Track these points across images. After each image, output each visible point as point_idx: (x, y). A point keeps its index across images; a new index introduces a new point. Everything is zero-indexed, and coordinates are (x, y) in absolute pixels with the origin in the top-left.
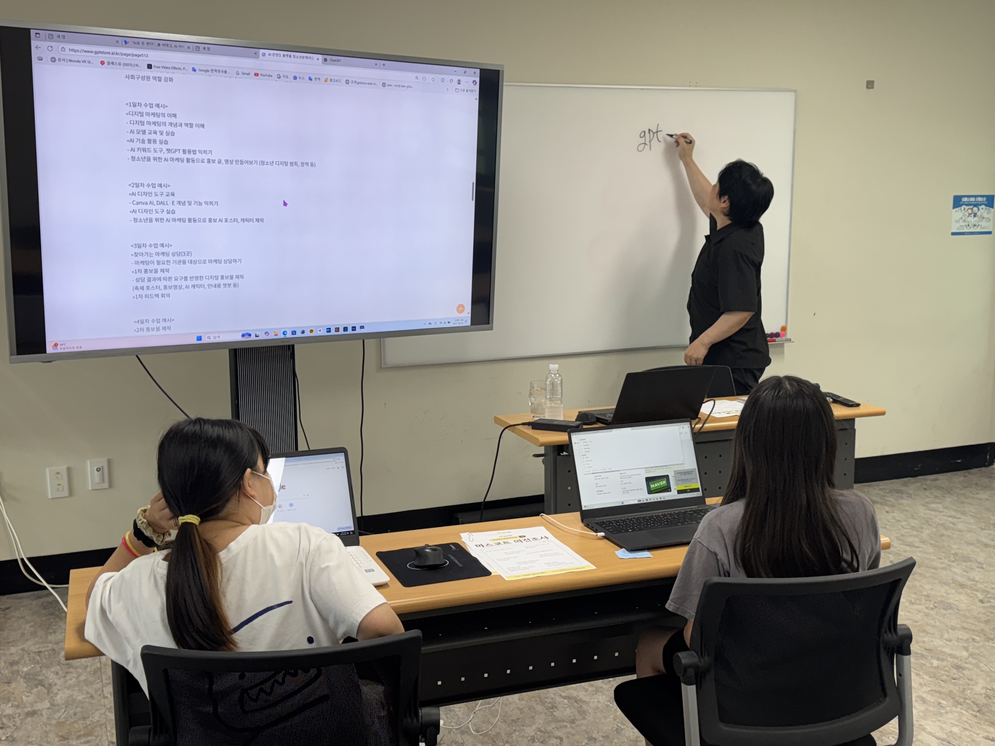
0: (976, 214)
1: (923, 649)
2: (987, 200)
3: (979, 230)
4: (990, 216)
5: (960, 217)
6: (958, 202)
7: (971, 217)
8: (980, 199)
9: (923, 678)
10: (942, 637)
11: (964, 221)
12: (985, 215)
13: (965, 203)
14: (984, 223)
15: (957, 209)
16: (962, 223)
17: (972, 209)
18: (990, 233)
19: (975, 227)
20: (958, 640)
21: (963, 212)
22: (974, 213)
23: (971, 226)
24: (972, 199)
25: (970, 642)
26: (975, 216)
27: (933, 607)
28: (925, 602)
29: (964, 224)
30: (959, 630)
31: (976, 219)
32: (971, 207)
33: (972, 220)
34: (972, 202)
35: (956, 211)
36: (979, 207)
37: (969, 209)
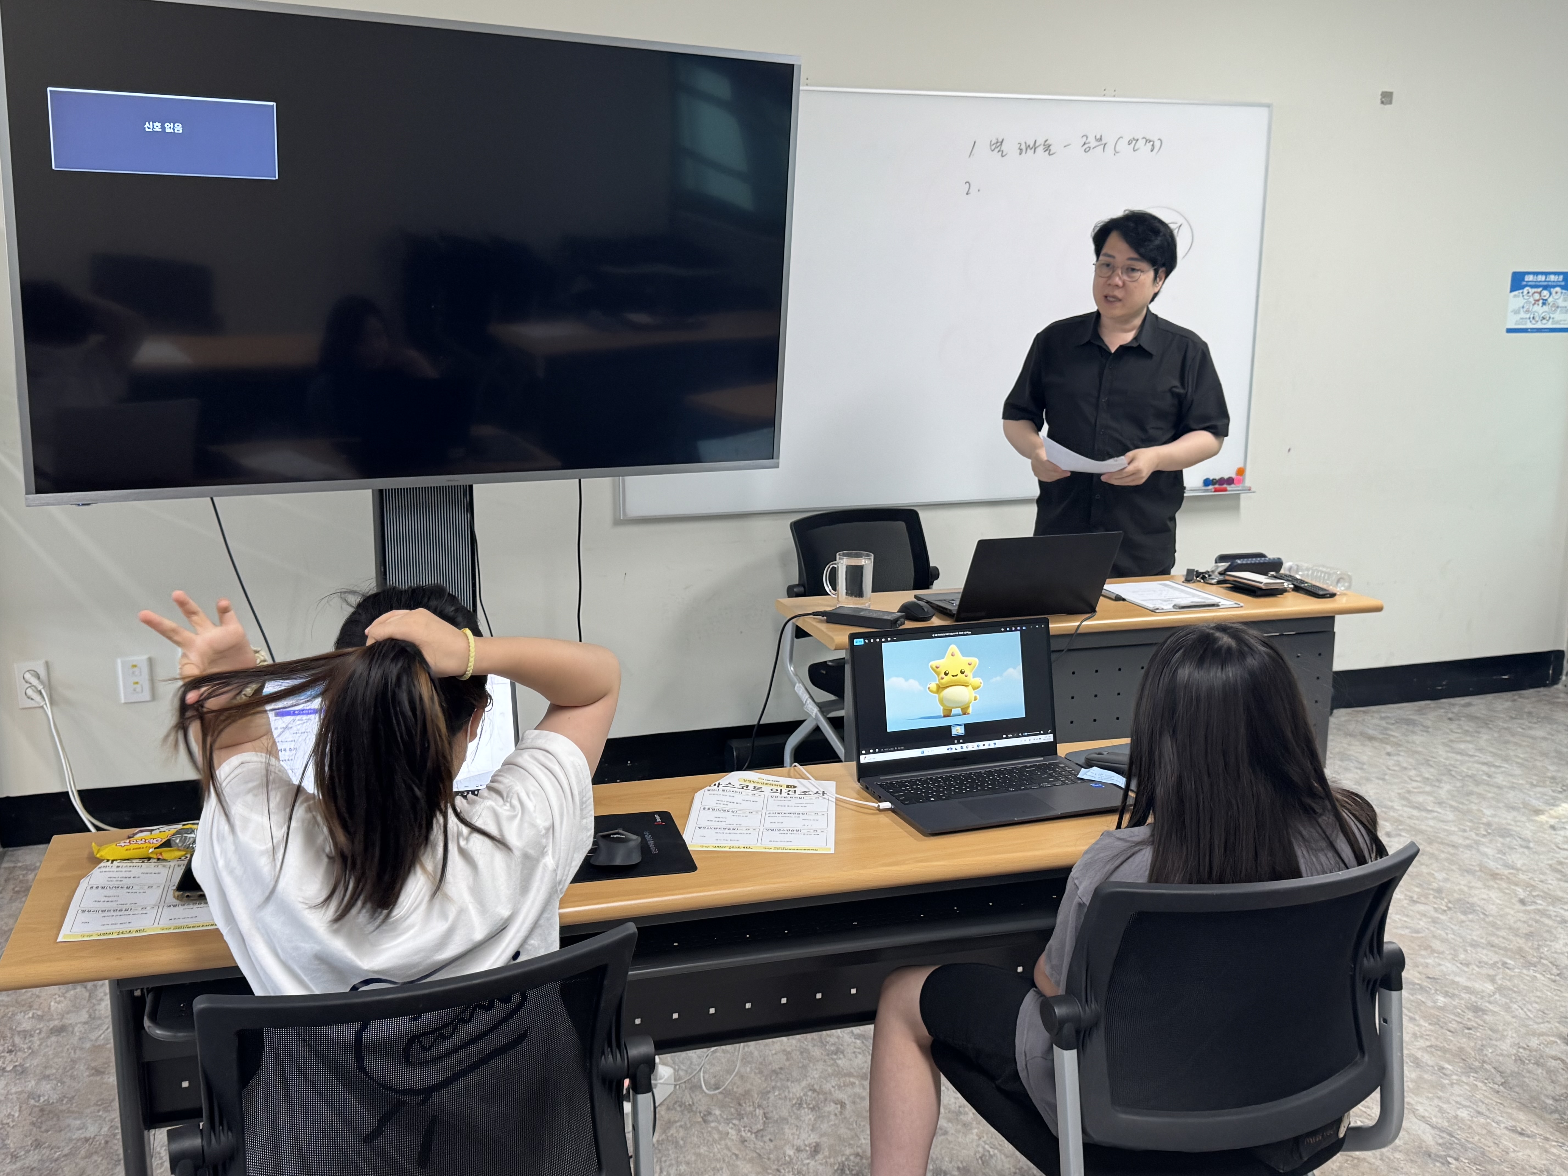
1: (1424, 976)
2: (1563, 280)
3: (1549, 325)
5: (1521, 305)
6: (1518, 281)
7: (1538, 305)
8: (1552, 278)
9: (1419, 1026)
10: (1455, 957)
11: (1528, 311)
12: (1561, 303)
13: (1530, 283)
14: (1558, 316)
15: (1516, 293)
16: (1523, 315)
17: (1540, 293)
19: (1544, 321)
20: (1481, 964)
21: (1526, 297)
22: (1543, 300)
23: (1537, 319)
24: (1541, 278)
25: (1499, 968)
26: (1544, 304)
27: (1446, 908)
28: (1434, 900)
29: (1528, 316)
30: (1483, 948)
31: (1545, 308)
32: (1539, 290)
33: (1539, 309)
34: (1540, 281)
35: (1515, 296)
36: (1552, 290)
37: (1535, 293)
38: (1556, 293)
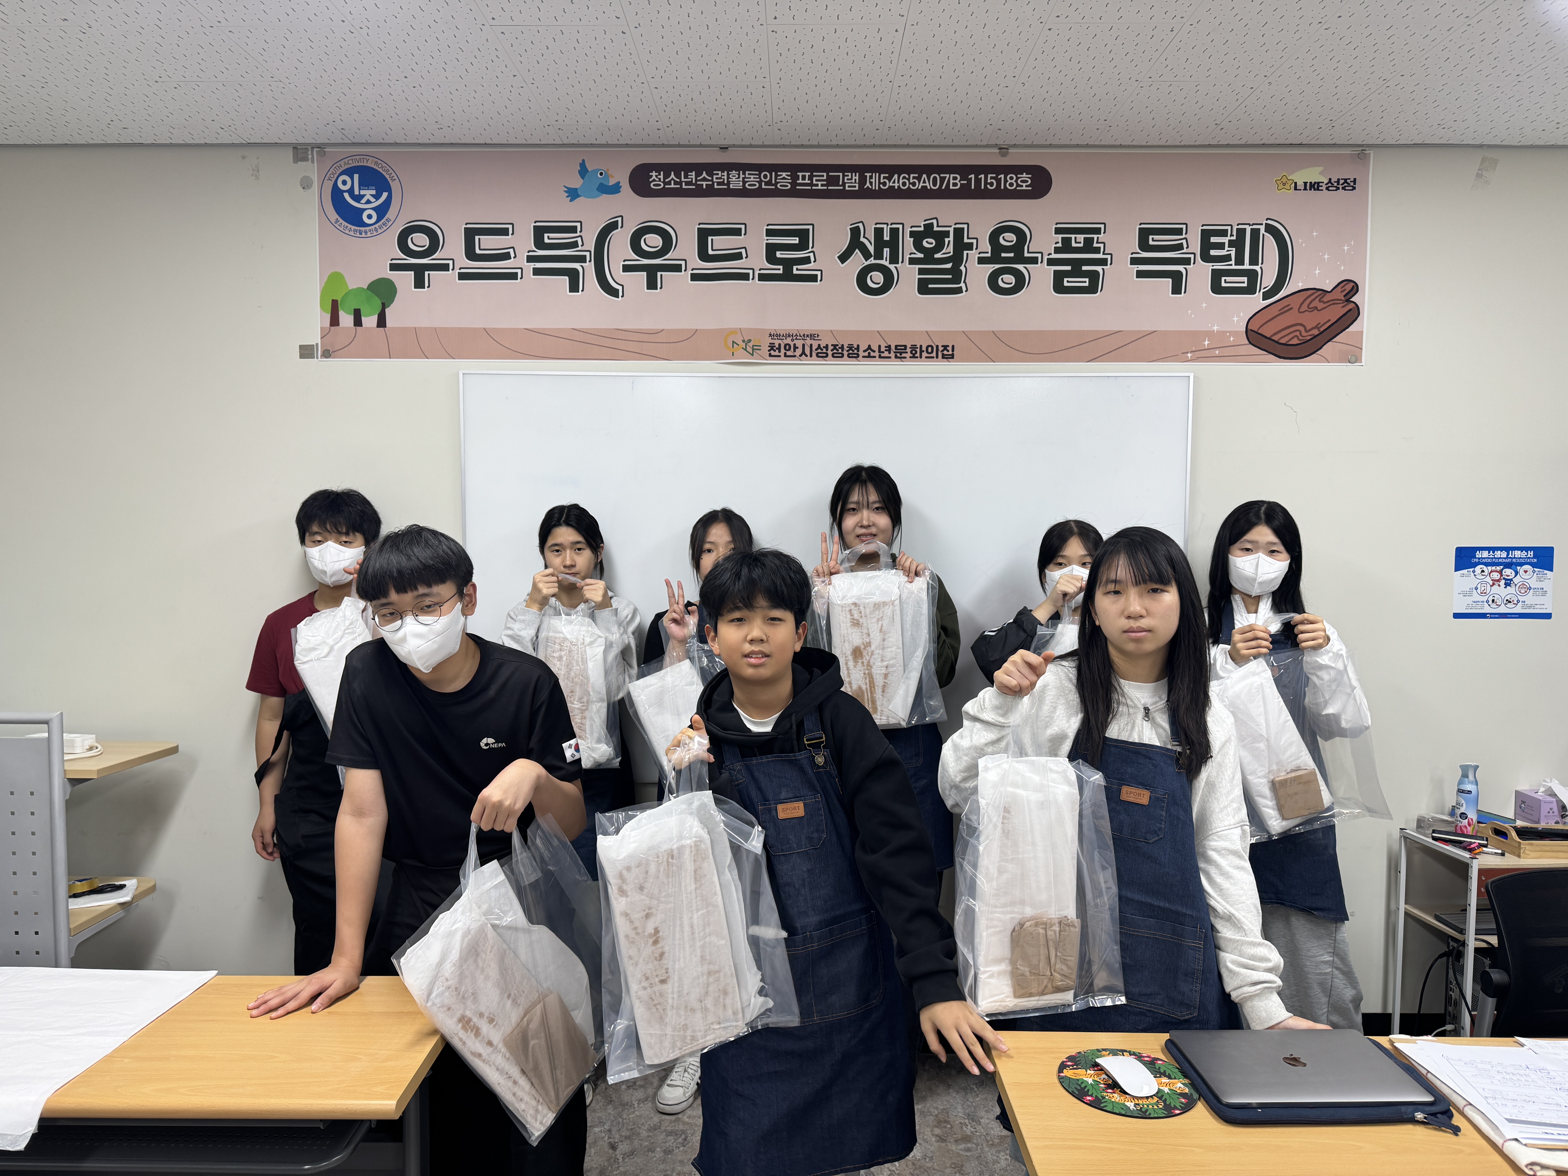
2: (1535, 556)
3: (1518, 610)
4: (1546, 585)
5: (1473, 586)
6: (1465, 558)
7: (1499, 586)
8: (1518, 554)
11: (1483, 593)
12: (1533, 582)
13: (1483, 561)
14: (1529, 599)
15: (1465, 571)
16: (1476, 597)
17: (1501, 572)
18: (1547, 616)
19: (1509, 605)
21: (1480, 577)
22: (1506, 580)
23: (1499, 602)
24: (1501, 554)
26: (1507, 585)
29: (1485, 599)
31: (1511, 589)
32: (1499, 568)
33: (1501, 591)
34: (1500, 558)
35: (1463, 575)
36: (1518, 568)
37: (1492, 571)
38: (1526, 572)
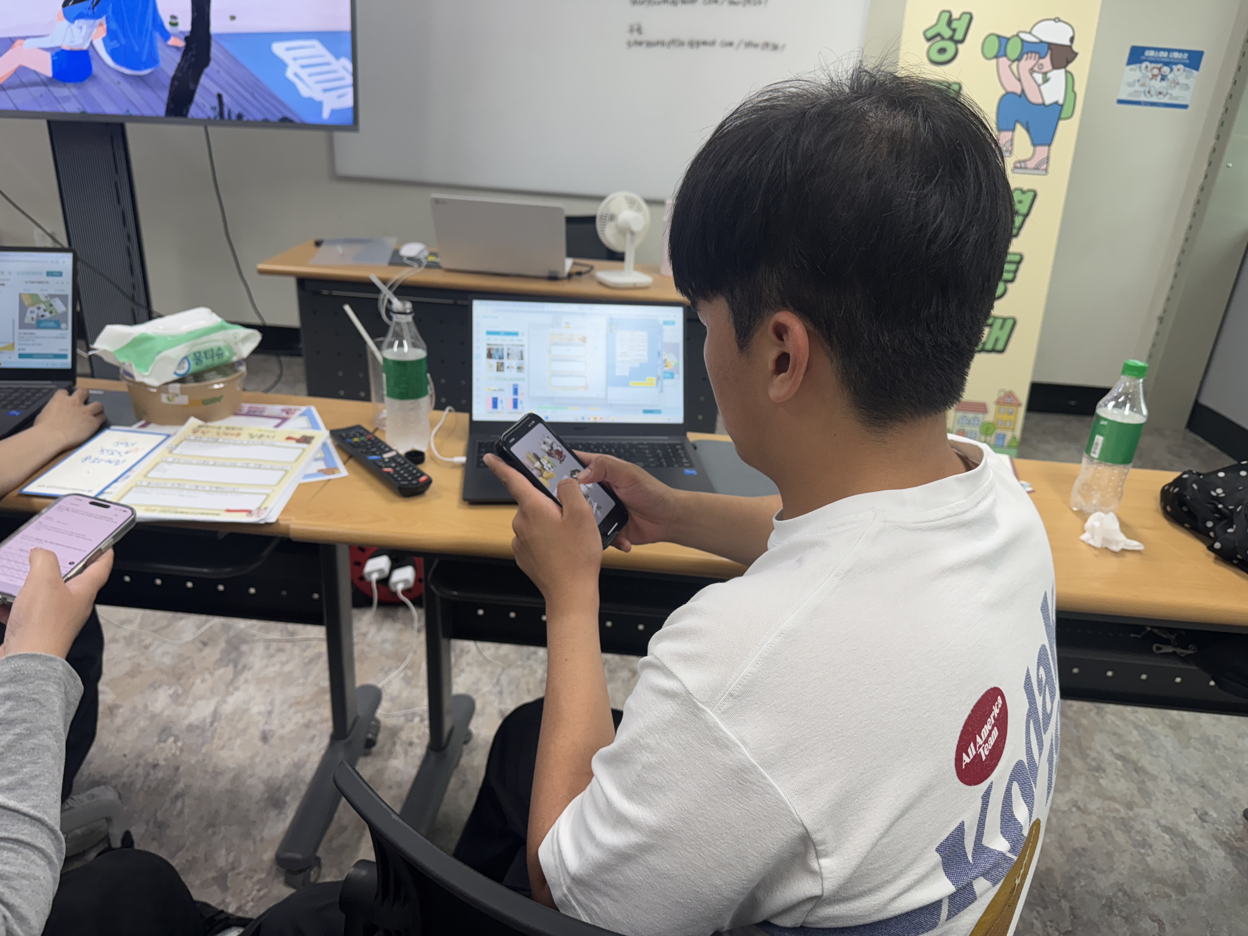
0: (1166, 76)
2: (1189, 58)
3: (1166, 100)
4: (1191, 82)
5: (1137, 78)
6: (1137, 56)
7: (1156, 80)
8: (1176, 55)
11: (1143, 85)
12: (1182, 80)
13: (1150, 58)
14: (1176, 92)
15: (1133, 66)
16: (1137, 87)
17: (1160, 69)
18: (1185, 107)
19: (1161, 96)
21: (1144, 71)
22: (1162, 75)
23: (1153, 92)
24: (1164, 54)
26: (1162, 79)
29: (1142, 89)
31: (1164, 84)
32: (1159, 65)
33: (1157, 84)
34: (1162, 58)
35: (1131, 70)
36: (1174, 66)
37: (1154, 68)
38: (1178, 70)
